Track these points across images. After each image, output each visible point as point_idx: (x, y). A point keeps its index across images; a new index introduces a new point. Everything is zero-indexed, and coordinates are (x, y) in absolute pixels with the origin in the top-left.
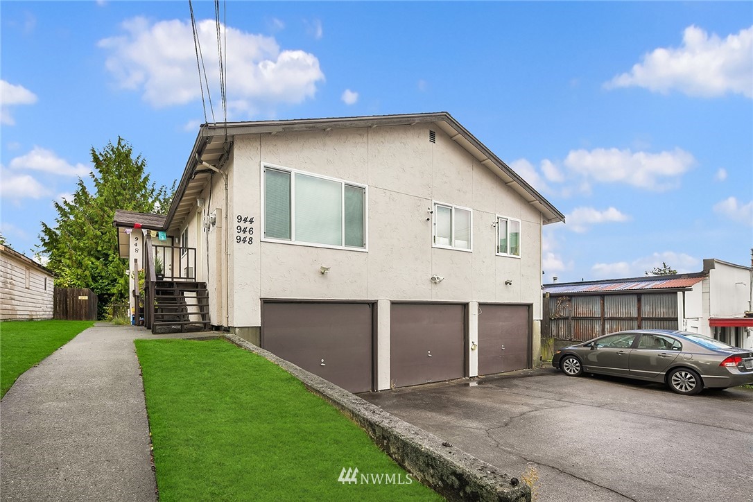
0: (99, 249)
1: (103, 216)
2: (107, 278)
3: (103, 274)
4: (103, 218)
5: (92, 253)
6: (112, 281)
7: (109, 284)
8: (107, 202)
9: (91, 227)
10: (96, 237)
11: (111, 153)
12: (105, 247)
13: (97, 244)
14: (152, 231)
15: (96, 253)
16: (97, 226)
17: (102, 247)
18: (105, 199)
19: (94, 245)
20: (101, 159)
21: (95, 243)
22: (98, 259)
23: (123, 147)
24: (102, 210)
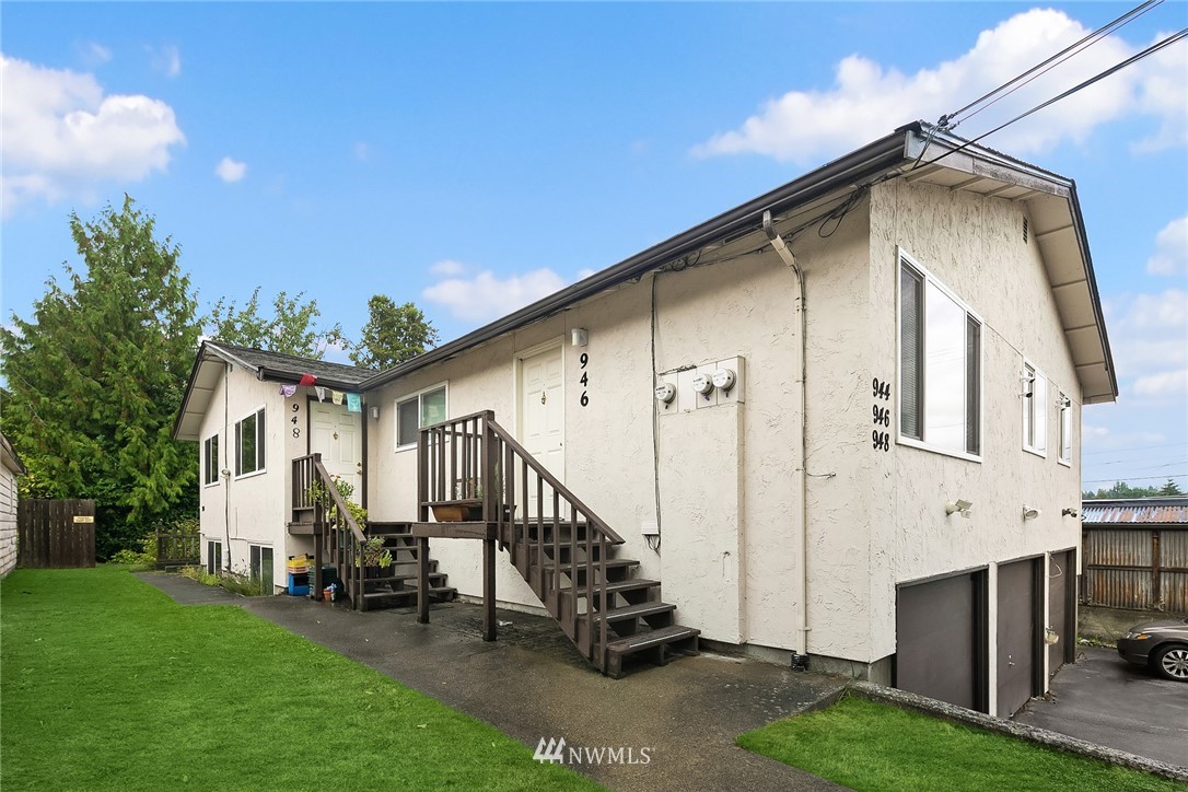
0: (96, 415)
1: (101, 352)
2: (113, 476)
3: (106, 467)
4: (102, 354)
5: (79, 423)
6: (123, 481)
7: (117, 487)
8: (108, 323)
9: (78, 372)
10: (89, 391)
11: (111, 225)
12: (107, 413)
13: (90, 405)
14: (335, 393)
15: (87, 424)
16: (87, 370)
17: (101, 413)
18: (106, 317)
19: (84, 409)
20: (89, 234)
21: (86, 403)
22: (93, 437)
23: (134, 216)
24: (98, 337)
